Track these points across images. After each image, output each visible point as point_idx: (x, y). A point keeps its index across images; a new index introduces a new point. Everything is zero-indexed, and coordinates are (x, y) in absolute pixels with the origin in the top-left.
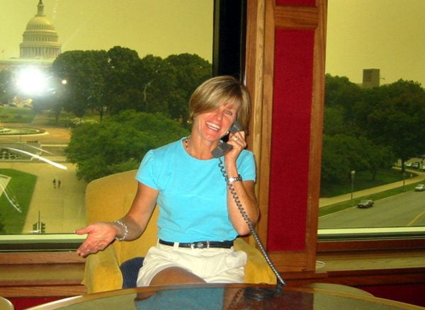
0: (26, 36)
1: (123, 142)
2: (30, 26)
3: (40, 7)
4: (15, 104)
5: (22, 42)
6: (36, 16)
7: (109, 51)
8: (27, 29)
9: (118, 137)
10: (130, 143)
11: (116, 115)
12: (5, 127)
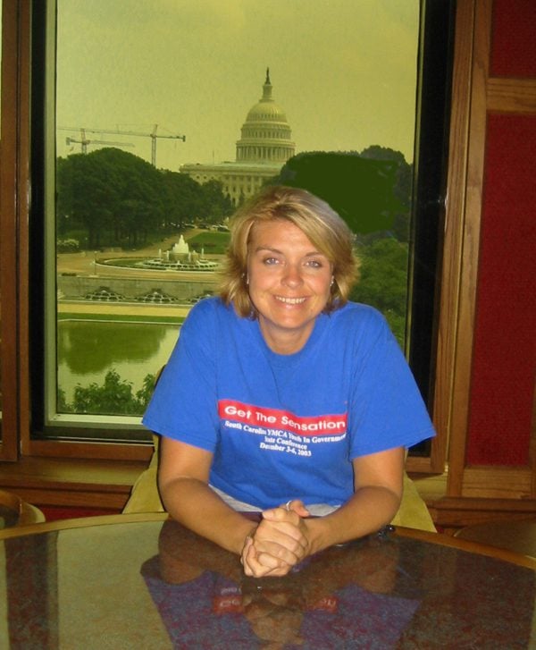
0: (246, 130)
1: (376, 286)
2: (253, 116)
3: (267, 88)
4: (226, 227)
5: (240, 139)
6: (261, 101)
7: (362, 153)
8: (248, 120)
9: (369, 279)
10: (386, 287)
11: (369, 246)
12: (210, 260)
